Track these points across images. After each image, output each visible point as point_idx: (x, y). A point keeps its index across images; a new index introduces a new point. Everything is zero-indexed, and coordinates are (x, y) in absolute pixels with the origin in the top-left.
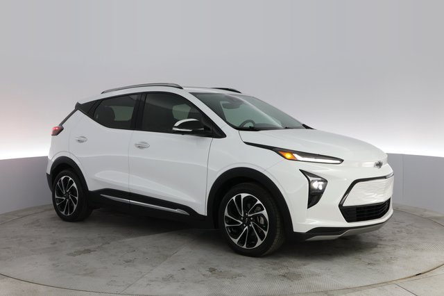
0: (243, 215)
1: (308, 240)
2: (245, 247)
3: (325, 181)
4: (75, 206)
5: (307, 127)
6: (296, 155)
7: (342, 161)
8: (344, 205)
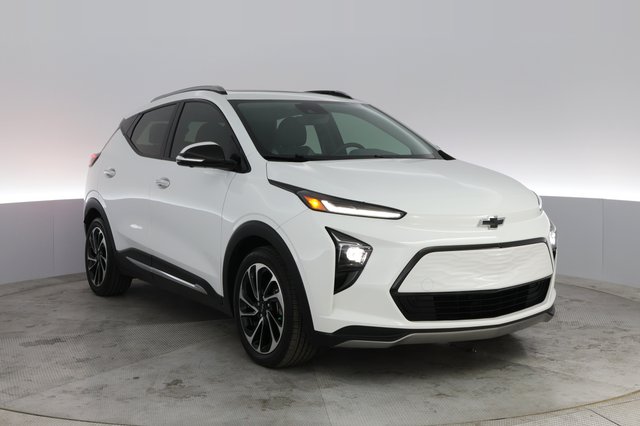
0: (258, 299)
1: (339, 345)
2: (259, 350)
3: (368, 249)
4: (104, 272)
5: (447, 157)
6: (325, 203)
7: (404, 214)
8: (400, 291)
